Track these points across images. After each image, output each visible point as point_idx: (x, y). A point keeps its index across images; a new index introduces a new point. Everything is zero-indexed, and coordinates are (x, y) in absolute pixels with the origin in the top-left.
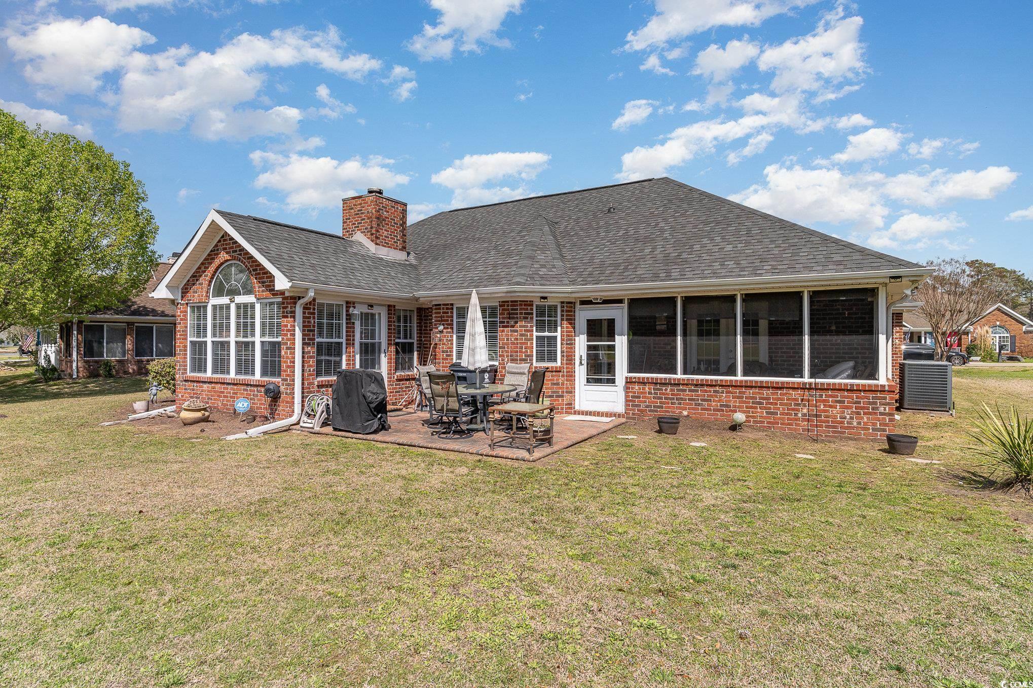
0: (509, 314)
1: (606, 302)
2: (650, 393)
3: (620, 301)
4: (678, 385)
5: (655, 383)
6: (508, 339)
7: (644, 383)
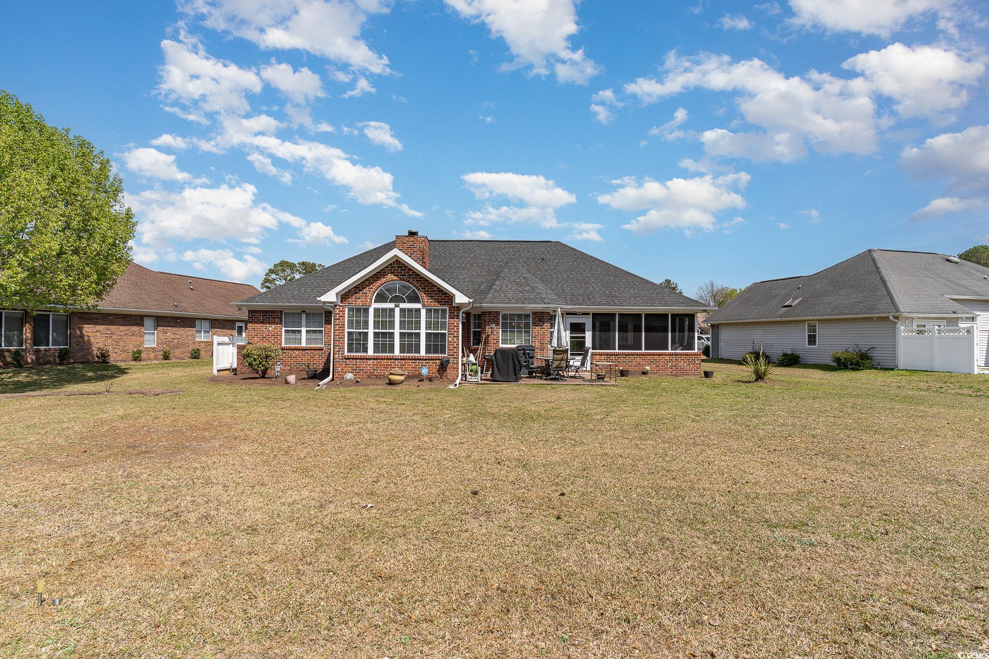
0: (539, 319)
1: (583, 314)
2: (604, 360)
3: (588, 314)
4: (618, 355)
5: (607, 354)
6: (538, 333)
7: (602, 355)
